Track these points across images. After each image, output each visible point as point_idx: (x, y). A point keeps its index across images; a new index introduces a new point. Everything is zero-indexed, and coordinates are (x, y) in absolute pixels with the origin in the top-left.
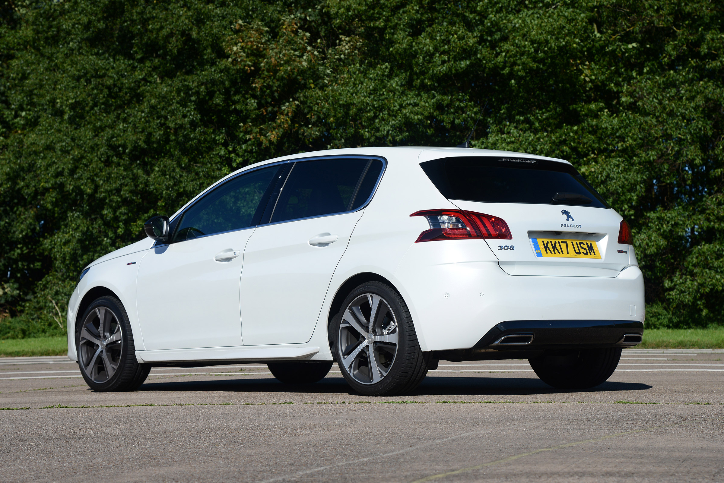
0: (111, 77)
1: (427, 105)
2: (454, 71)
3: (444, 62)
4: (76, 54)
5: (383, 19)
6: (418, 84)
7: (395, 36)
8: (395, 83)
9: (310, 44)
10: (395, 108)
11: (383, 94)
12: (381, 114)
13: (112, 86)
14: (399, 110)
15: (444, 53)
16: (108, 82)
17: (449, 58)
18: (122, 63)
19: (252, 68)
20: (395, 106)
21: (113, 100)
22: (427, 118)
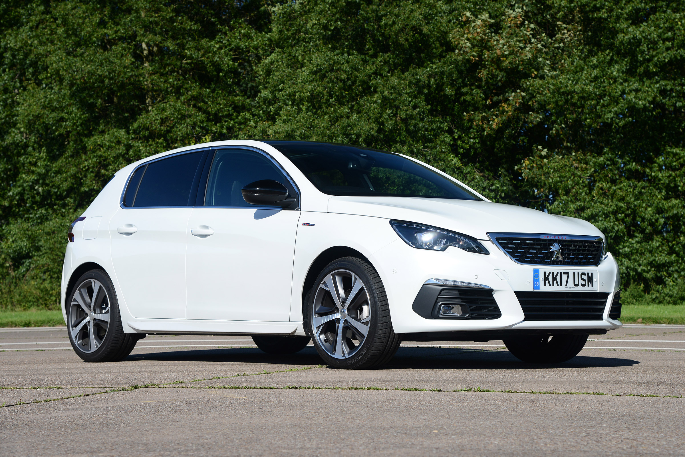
0: (345, 72)
1: (650, 89)
2: (679, 58)
3: (668, 49)
4: (313, 51)
5: (607, 9)
6: (642, 71)
7: (618, 25)
8: (615, 70)
9: (534, 36)
10: (617, 94)
11: (604, 82)
12: (602, 101)
13: (346, 80)
14: (621, 95)
15: (668, 39)
16: (342, 77)
17: (672, 44)
18: (355, 58)
19: (477, 59)
20: (616, 92)
21: (347, 92)
22: (650, 103)
